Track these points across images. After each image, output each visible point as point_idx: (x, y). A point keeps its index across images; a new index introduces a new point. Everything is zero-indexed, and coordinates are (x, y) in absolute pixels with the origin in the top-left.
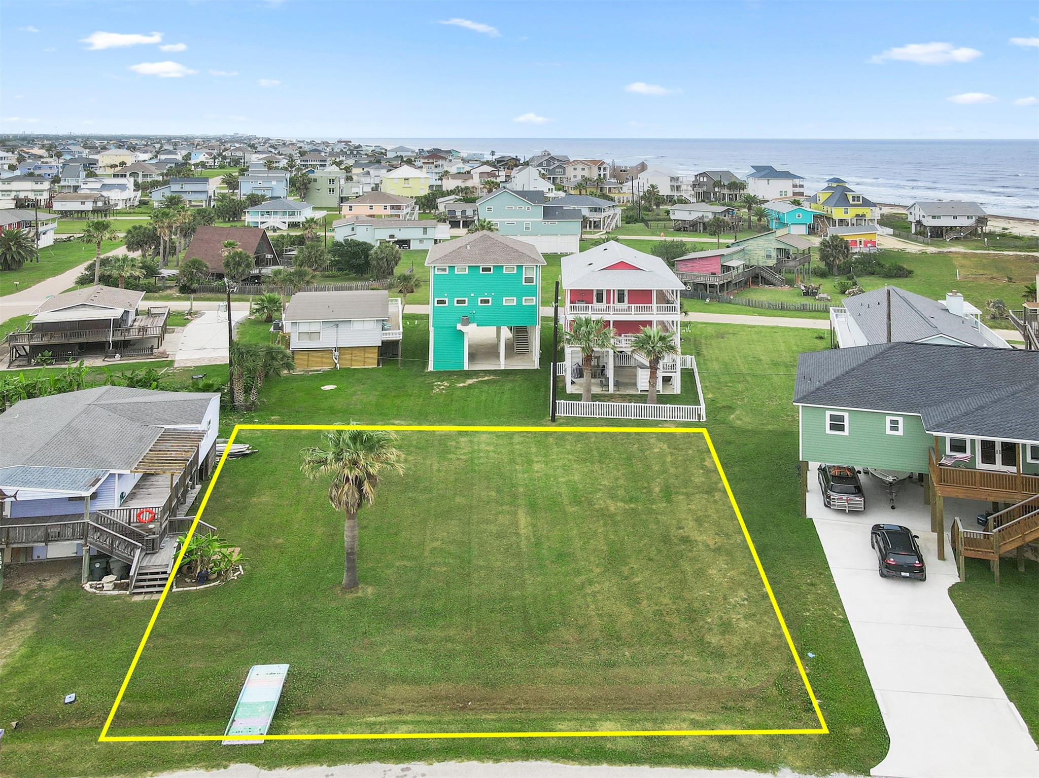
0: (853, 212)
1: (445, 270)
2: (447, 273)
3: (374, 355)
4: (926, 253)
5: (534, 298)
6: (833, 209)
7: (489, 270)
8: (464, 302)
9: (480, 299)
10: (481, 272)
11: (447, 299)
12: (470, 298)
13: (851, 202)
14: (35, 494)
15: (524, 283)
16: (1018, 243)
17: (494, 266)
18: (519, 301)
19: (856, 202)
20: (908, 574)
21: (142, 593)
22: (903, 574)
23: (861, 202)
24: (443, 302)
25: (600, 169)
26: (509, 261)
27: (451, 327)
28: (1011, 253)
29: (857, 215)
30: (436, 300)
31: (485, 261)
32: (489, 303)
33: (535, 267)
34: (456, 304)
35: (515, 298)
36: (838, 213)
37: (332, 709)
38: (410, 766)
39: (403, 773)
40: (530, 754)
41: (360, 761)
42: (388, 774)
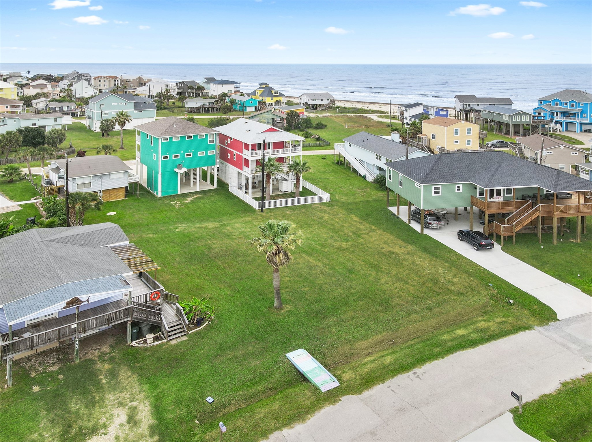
0: (275, 99)
1: (166, 139)
2: (168, 141)
3: (123, 193)
4: (318, 117)
5: (214, 151)
6: (266, 98)
7: (191, 137)
8: (177, 156)
9: (186, 154)
10: (187, 139)
11: (168, 156)
12: (181, 154)
13: (274, 94)
14: (100, 297)
15: (209, 143)
16: (347, 110)
17: (193, 135)
18: (207, 153)
19: (276, 95)
20: (489, 247)
21: (173, 339)
22: (488, 247)
23: (278, 94)
24: (166, 157)
25: (115, 81)
26: (201, 132)
27: (170, 171)
28: (353, 115)
29: (277, 101)
30: (162, 156)
31: (189, 133)
32: (191, 155)
33: (214, 134)
34: (173, 158)
35: (204, 152)
36: (268, 100)
37: (341, 362)
38: (414, 371)
39: (416, 375)
40: (450, 351)
41: (393, 377)
42: (411, 377)
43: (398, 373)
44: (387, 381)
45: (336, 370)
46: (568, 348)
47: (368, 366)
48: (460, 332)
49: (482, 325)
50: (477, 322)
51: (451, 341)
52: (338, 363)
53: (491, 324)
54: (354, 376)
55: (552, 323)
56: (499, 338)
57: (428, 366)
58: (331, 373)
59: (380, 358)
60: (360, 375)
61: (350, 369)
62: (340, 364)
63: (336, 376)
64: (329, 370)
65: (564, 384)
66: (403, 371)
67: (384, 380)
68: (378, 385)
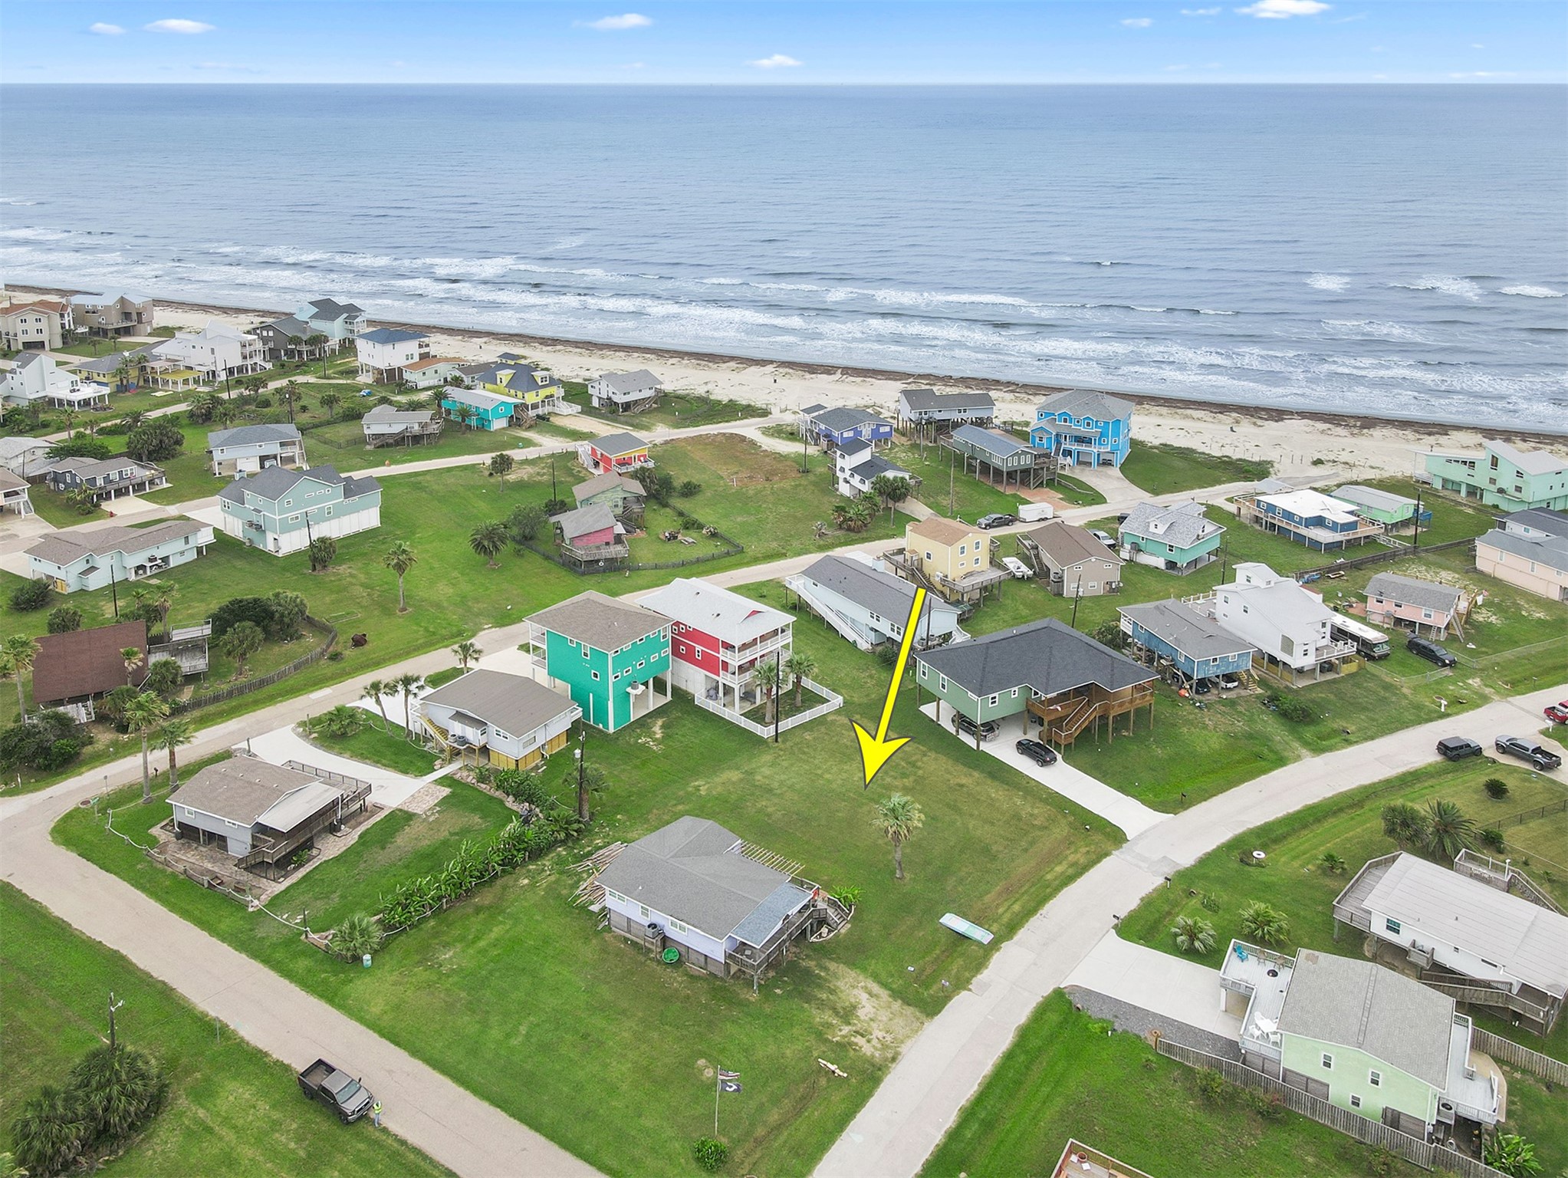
0: (543, 393)
2: (619, 653)
3: (564, 736)
7: (643, 640)
8: (629, 671)
9: (638, 664)
10: (639, 643)
11: (619, 674)
12: (633, 666)
13: (540, 384)
15: (662, 640)
17: (646, 636)
18: (660, 655)
19: (544, 383)
20: (1052, 761)
23: (548, 382)
24: (617, 676)
25: (62, 315)
26: (652, 627)
27: (623, 693)
29: (547, 397)
30: (614, 676)
31: (640, 634)
32: (643, 664)
33: (668, 626)
34: (625, 674)
35: (657, 654)
36: (531, 398)
40: (1057, 890)
41: (1027, 921)
45: (984, 924)
46: (1140, 867)
47: (1005, 916)
48: (1059, 869)
49: (1072, 858)
50: (1066, 857)
51: (1055, 880)
53: (1079, 855)
54: (999, 926)
55: (1124, 845)
56: (1089, 870)
57: (1048, 906)
58: (982, 928)
59: (1009, 907)
60: (1003, 924)
61: (993, 921)
63: (987, 930)
64: (979, 925)
65: (1142, 899)
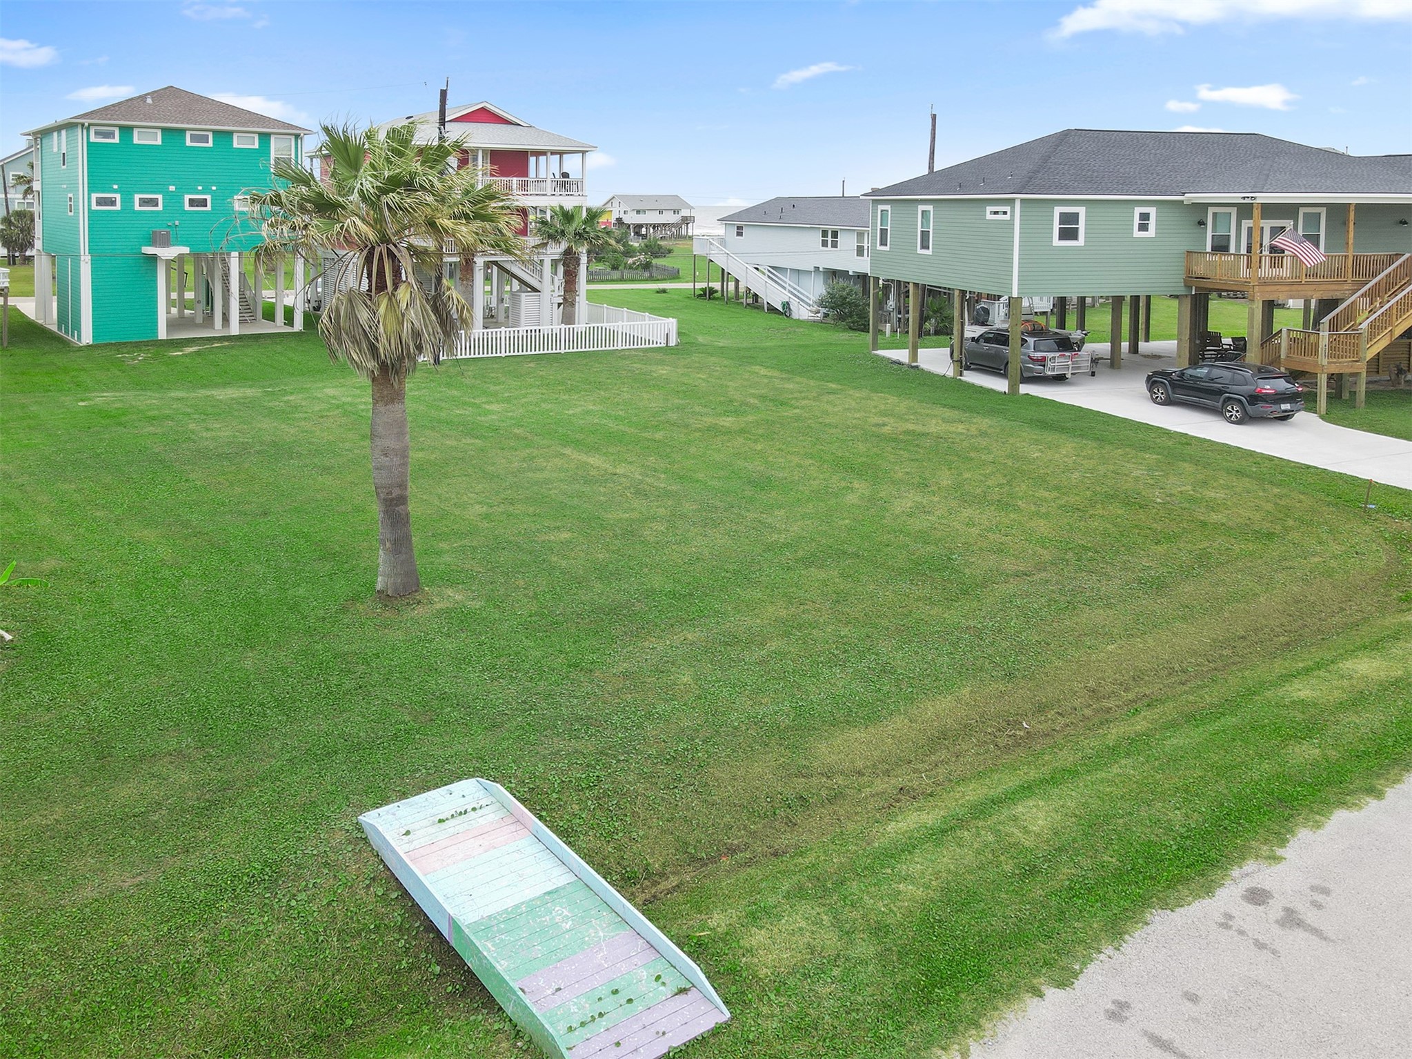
2: (116, 139)
8: (154, 202)
9: (187, 197)
11: (118, 196)
12: (166, 194)
17: (214, 132)
24: (110, 202)
26: (242, 125)
27: (125, 252)
30: (94, 196)
31: (197, 122)
32: (206, 205)
34: (137, 207)
37: (732, 851)
38: (1246, 884)
39: (1275, 910)
42: (1246, 927)
43: (1144, 902)
44: (1091, 968)
45: (701, 901)
47: (916, 865)
52: (713, 860)
54: (830, 940)
58: (662, 929)
59: (980, 810)
60: (879, 930)
61: (798, 894)
62: (726, 861)
63: (697, 949)
64: (650, 908)
66: (1172, 884)
67: (1064, 961)
68: (1032, 1002)
